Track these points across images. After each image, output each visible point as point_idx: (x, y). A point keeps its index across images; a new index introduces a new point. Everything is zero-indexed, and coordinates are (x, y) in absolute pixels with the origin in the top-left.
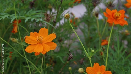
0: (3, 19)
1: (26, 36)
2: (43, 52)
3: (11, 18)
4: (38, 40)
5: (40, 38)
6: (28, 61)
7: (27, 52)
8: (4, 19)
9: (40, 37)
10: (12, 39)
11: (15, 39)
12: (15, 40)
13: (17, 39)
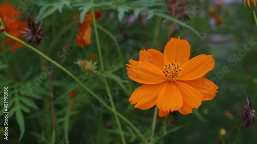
0: (57, 10)
1: (131, 61)
2: (182, 109)
3: (80, 9)
4: (169, 75)
5: (172, 67)
6: (119, 117)
7: (136, 106)
8: (60, 10)
9: (171, 65)
10: (82, 62)
11: (88, 63)
12: (90, 65)
13: (93, 63)
